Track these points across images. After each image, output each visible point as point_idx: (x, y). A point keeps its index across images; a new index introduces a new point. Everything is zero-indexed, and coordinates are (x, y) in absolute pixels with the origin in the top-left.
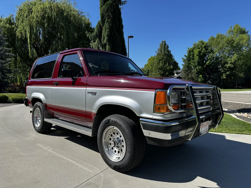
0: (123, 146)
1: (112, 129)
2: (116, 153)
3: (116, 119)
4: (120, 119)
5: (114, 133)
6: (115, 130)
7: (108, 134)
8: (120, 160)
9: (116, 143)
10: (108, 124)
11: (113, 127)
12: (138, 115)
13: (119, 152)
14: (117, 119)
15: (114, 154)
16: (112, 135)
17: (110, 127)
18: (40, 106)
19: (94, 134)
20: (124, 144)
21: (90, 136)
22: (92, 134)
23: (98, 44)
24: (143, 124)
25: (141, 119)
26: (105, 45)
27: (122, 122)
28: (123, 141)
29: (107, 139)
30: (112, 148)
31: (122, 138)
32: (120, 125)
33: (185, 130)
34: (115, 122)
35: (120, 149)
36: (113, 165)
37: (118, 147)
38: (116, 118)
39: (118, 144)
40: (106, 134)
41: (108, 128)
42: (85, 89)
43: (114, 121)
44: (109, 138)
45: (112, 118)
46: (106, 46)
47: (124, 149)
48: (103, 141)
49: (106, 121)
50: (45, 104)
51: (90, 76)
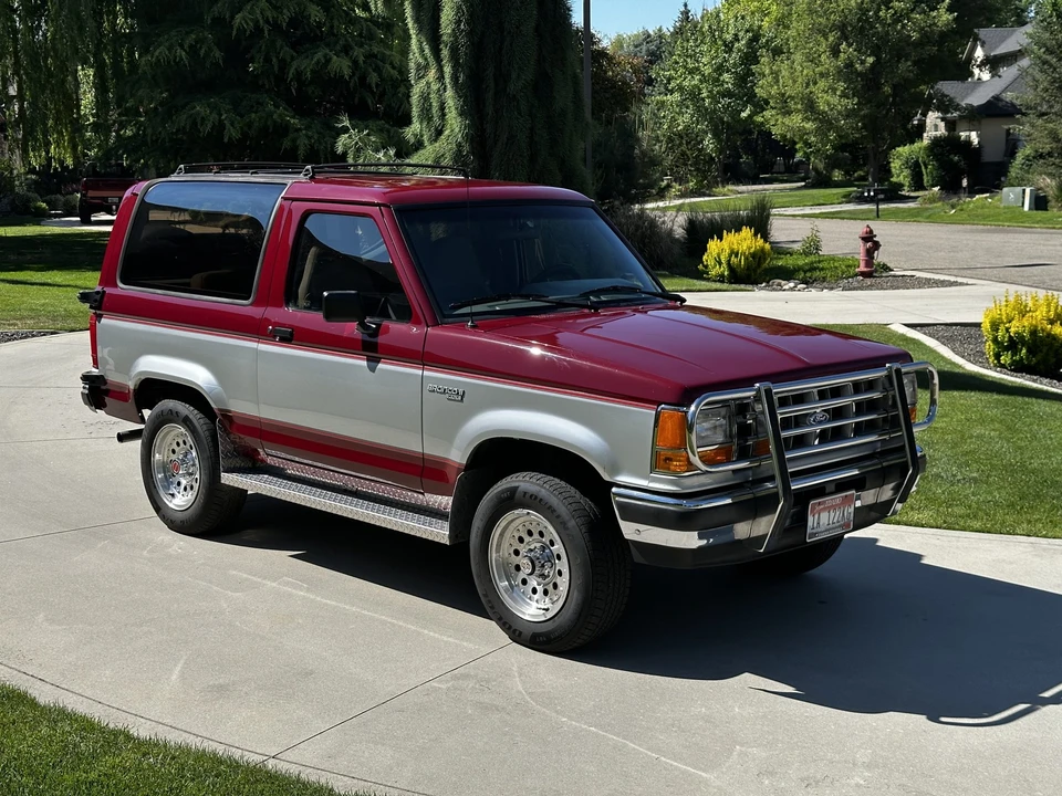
0: (560, 573)
1: (522, 519)
2: (536, 597)
3: (538, 488)
4: (552, 489)
5: (530, 533)
6: (534, 523)
7: (508, 535)
8: (550, 615)
9: (537, 562)
10: (510, 501)
11: (526, 511)
12: (607, 478)
13: (546, 592)
14: (542, 487)
15: (530, 598)
16: (521, 540)
17: (516, 512)
18: (191, 417)
19: (457, 536)
20: (563, 565)
21: (442, 542)
22: (450, 537)
24: (621, 505)
25: (614, 490)
27: (556, 496)
28: (559, 557)
29: (507, 550)
30: (524, 582)
31: (558, 548)
32: (550, 507)
33: (751, 522)
34: (534, 497)
35: (551, 585)
36: (527, 633)
37: (543, 576)
38: (538, 485)
39: (543, 566)
40: (502, 535)
41: (509, 516)
42: (417, 375)
43: (531, 496)
44: (513, 548)
45: (525, 481)
47: (563, 583)
48: (493, 556)
49: (503, 492)
50: (220, 410)
51: (436, 324)
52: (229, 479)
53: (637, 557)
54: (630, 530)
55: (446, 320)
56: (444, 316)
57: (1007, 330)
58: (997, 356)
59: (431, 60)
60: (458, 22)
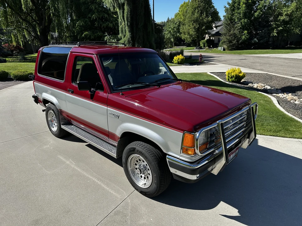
0: (149, 174)
2: (142, 179)
5: (140, 160)
7: (133, 160)
8: (146, 187)
9: (142, 171)
11: (138, 155)
12: (165, 151)
13: (145, 178)
14: (143, 150)
15: (140, 178)
16: (137, 161)
17: (135, 155)
18: (54, 109)
20: (150, 172)
21: (114, 157)
22: (116, 156)
23: (114, 3)
24: (170, 163)
25: (167, 156)
26: (123, 4)
27: (148, 154)
28: (148, 169)
31: (148, 167)
32: (146, 157)
35: (147, 176)
37: (144, 174)
41: (133, 155)
42: (106, 109)
43: (140, 151)
44: (135, 163)
45: (138, 147)
46: (124, 6)
47: (150, 177)
48: (129, 165)
50: (59, 109)
51: (111, 93)
52: (63, 127)
53: (175, 177)
54: (172, 170)
55: (114, 92)
56: (114, 90)
57: (231, 75)
58: (229, 79)
59: (123, 21)
60: (128, 12)
